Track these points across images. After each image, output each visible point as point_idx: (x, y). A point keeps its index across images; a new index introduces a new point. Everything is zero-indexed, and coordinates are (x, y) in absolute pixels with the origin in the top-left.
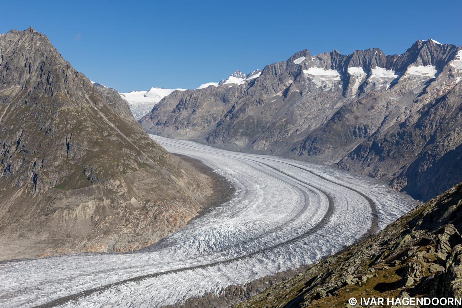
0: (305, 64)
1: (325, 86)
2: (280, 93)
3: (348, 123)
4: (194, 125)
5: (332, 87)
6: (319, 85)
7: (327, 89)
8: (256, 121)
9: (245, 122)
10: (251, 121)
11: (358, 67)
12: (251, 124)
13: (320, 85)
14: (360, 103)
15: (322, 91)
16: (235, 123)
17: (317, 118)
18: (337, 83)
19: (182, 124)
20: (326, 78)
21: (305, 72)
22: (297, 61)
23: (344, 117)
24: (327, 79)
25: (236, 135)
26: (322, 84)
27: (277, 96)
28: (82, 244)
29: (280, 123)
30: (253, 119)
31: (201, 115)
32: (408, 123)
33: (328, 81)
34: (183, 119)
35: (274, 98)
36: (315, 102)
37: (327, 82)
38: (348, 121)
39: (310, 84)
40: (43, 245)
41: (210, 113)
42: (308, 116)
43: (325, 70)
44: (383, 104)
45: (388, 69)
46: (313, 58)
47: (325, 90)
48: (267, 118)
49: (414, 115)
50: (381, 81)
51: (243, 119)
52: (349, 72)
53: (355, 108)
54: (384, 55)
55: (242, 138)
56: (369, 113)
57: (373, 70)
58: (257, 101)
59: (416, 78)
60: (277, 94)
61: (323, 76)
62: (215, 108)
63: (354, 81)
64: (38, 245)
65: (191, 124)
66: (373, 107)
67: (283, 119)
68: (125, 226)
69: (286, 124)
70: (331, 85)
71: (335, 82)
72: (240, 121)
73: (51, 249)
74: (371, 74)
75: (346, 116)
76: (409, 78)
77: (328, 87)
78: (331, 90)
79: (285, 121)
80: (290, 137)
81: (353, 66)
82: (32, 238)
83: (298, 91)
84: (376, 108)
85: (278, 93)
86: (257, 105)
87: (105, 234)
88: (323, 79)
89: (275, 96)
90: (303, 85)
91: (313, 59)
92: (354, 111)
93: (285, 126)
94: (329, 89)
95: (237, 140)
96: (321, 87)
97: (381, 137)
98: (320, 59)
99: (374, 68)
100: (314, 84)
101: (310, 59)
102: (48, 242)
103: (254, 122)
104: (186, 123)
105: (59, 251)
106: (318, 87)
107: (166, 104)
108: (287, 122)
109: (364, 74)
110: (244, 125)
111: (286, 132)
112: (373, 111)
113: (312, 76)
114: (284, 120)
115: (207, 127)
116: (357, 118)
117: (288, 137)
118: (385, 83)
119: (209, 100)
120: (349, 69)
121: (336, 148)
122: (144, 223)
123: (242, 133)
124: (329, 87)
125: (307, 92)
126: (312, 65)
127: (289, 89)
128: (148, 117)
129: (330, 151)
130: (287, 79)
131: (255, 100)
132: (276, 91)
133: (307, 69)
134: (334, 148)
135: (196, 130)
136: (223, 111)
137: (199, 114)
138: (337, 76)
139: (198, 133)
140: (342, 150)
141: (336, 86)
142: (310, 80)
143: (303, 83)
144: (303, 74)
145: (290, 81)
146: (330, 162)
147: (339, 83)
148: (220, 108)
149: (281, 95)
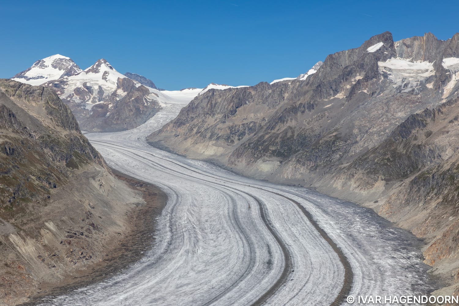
1: (406, 85)
2: (341, 94)
4: (218, 138)
5: (417, 86)
6: (399, 82)
7: (408, 89)
8: (296, 134)
9: (281, 135)
10: (289, 134)
12: (288, 139)
13: (399, 84)
14: (439, 111)
15: (400, 92)
16: (267, 136)
17: (382, 133)
18: (424, 81)
19: (205, 137)
20: (410, 73)
21: (380, 64)
22: (372, 49)
24: (412, 75)
25: (264, 155)
26: (403, 82)
27: (335, 98)
29: (326, 138)
30: (293, 132)
31: (231, 124)
33: (412, 77)
34: (206, 130)
35: (330, 102)
36: (386, 108)
37: (410, 79)
39: (384, 82)
42: (369, 129)
43: (412, 61)
47: (405, 91)
48: (313, 131)
51: (279, 132)
52: (444, 64)
53: (429, 120)
55: (271, 159)
56: (449, 128)
58: (304, 107)
60: (336, 96)
61: (404, 71)
63: (449, 78)
65: (215, 137)
66: (456, 119)
67: (332, 133)
69: (334, 141)
70: (415, 84)
71: (422, 79)
72: (274, 133)
75: (413, 132)
77: (410, 86)
78: (413, 90)
79: (336, 135)
80: (339, 159)
81: (451, 56)
83: (365, 91)
85: (338, 95)
86: (303, 112)
88: (406, 75)
89: (332, 98)
90: (373, 84)
91: (396, 45)
92: (426, 124)
93: (333, 143)
94: (411, 89)
95: (264, 161)
96: (400, 86)
98: (408, 46)
100: (391, 82)
103: (292, 136)
104: (209, 135)
106: (395, 86)
108: (337, 138)
110: (279, 140)
111: (334, 152)
112: (456, 123)
113: (390, 70)
114: (334, 134)
115: (236, 142)
117: (334, 160)
119: (247, 102)
120: (444, 60)
123: (274, 152)
124: (412, 87)
125: (379, 94)
126: (393, 55)
127: (354, 89)
128: (171, 125)
129: (380, 185)
130: (354, 74)
131: (301, 104)
132: (336, 92)
133: (385, 60)
134: (387, 180)
135: (219, 146)
136: (264, 119)
137: (229, 123)
138: (427, 71)
139: (221, 150)
140: (399, 183)
141: (423, 85)
142: (385, 76)
143: (375, 80)
144: (378, 66)
145: (358, 78)
146: (376, 202)
147: (428, 80)
148: (260, 115)
149: (341, 97)
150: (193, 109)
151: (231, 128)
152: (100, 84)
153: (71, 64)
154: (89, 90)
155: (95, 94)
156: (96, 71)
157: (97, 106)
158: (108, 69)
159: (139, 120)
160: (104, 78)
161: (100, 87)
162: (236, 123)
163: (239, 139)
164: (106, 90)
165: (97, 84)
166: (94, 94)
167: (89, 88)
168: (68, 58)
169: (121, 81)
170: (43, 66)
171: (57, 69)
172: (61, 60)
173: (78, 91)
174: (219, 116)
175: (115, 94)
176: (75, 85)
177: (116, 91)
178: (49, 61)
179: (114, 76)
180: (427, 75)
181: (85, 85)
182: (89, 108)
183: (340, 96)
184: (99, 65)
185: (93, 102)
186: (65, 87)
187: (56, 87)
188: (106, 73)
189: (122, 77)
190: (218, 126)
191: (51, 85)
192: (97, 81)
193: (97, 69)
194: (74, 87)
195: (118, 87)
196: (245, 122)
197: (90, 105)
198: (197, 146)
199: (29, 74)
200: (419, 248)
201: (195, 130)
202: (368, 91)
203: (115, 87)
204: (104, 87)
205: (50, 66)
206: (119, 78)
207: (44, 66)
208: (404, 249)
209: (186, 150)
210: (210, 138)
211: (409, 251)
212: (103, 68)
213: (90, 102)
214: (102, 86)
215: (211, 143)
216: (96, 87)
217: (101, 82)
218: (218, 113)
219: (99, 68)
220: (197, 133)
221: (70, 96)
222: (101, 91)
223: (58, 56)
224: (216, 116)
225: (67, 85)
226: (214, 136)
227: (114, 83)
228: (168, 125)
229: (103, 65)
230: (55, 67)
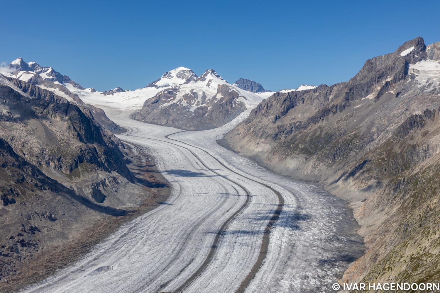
4: (267, 137)
5: (439, 86)
6: (423, 82)
8: (323, 133)
9: (310, 134)
10: (318, 133)
13: (423, 84)
16: (299, 136)
20: (435, 74)
22: (404, 54)
26: (428, 82)
30: (321, 132)
31: (280, 124)
33: (436, 77)
34: (259, 129)
36: (406, 107)
37: (435, 79)
47: (427, 91)
51: (310, 132)
53: (428, 120)
55: (298, 156)
61: (431, 71)
62: (300, 115)
70: (438, 83)
72: (306, 132)
79: (354, 134)
83: (392, 92)
86: (334, 113)
88: (431, 75)
91: (427, 49)
92: (425, 124)
95: (292, 158)
96: (425, 86)
110: (308, 139)
116: (425, 134)
119: (298, 104)
123: (302, 150)
124: (434, 86)
126: (424, 58)
130: (385, 77)
131: (333, 105)
132: (367, 93)
135: (266, 143)
137: (278, 123)
139: (267, 147)
143: (402, 81)
145: (389, 80)
148: (307, 115)
149: (371, 98)
150: (260, 110)
151: (279, 127)
152: (204, 90)
153: (191, 74)
154: (195, 95)
155: (200, 99)
156: (203, 80)
157: (198, 109)
158: (212, 78)
160: (208, 85)
161: (204, 93)
162: (285, 123)
163: (286, 137)
164: (208, 95)
165: (202, 90)
166: (198, 99)
167: (195, 94)
168: (189, 70)
169: (220, 87)
170: (170, 77)
171: (181, 78)
172: (184, 71)
173: (186, 97)
174: (272, 117)
175: (214, 98)
176: (185, 92)
177: (216, 95)
178: (174, 72)
179: (216, 83)
181: (192, 91)
182: (192, 110)
183: (371, 96)
184: (206, 75)
185: (197, 105)
186: (177, 93)
187: (170, 94)
188: (210, 81)
190: (269, 126)
191: (166, 92)
192: (202, 88)
193: (204, 78)
194: (184, 94)
195: (218, 92)
196: (293, 121)
197: (194, 107)
198: (250, 143)
199: (158, 84)
201: (252, 129)
202: (394, 92)
203: (215, 92)
204: (207, 93)
205: (175, 76)
206: (219, 85)
207: (170, 76)
209: (241, 147)
210: (261, 137)
212: (209, 77)
213: (194, 105)
214: (205, 92)
215: (261, 141)
216: (201, 93)
217: (205, 88)
218: (272, 115)
219: (206, 77)
220: (252, 132)
221: (180, 101)
222: (204, 96)
223: (182, 68)
224: (269, 117)
225: (179, 91)
226: (264, 135)
227: (215, 89)
228: (240, 124)
229: (209, 75)
230: (179, 77)
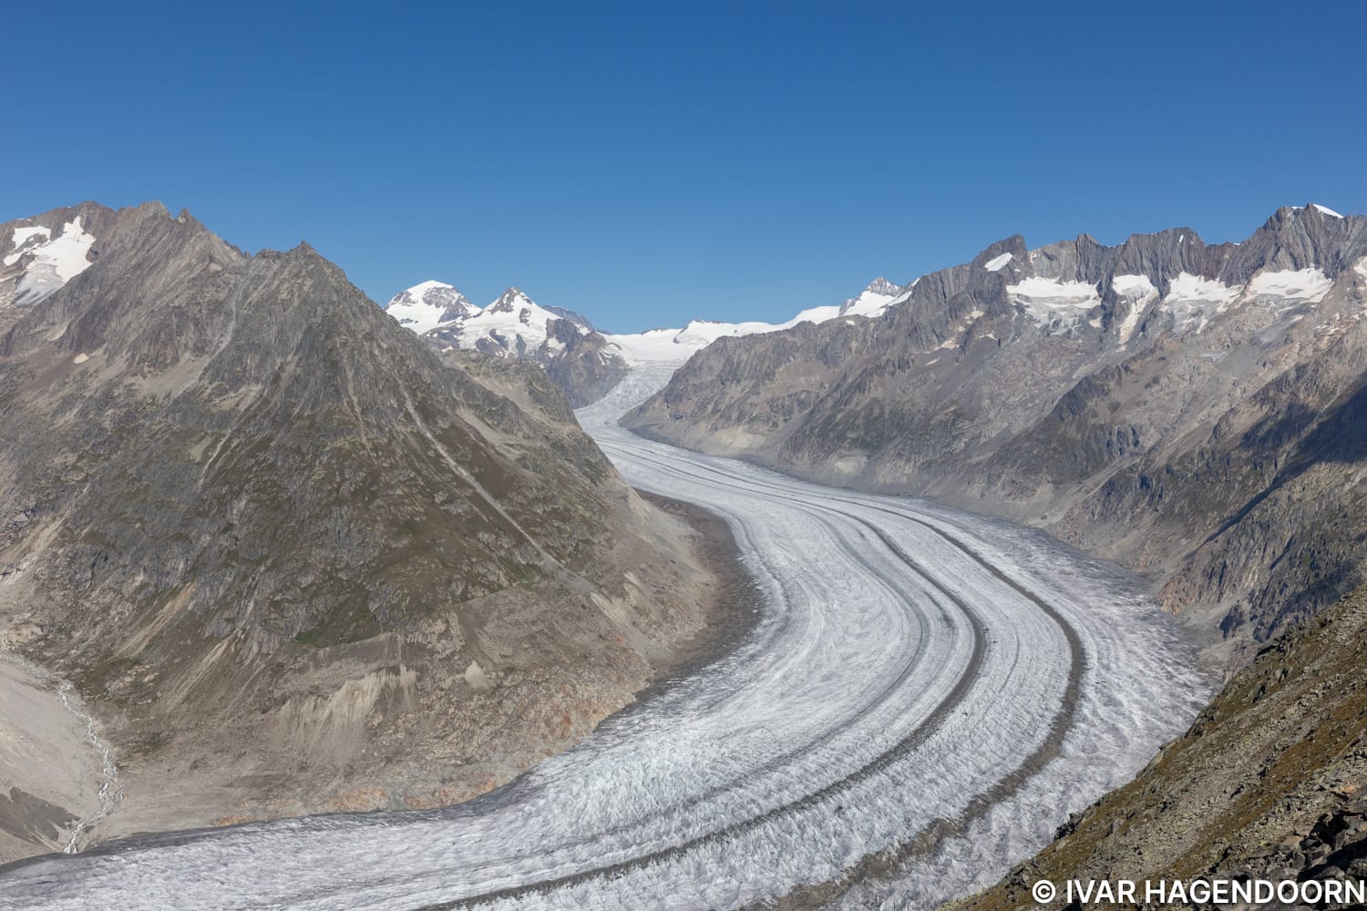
0: (1011, 271)
1: (1056, 324)
2: (951, 341)
3: (1093, 421)
4: (752, 420)
5: (1074, 324)
6: (1043, 318)
7: (1061, 331)
8: (887, 411)
9: (862, 414)
10: (876, 412)
11: (1137, 274)
12: (876, 419)
13: (1045, 321)
14: (1127, 369)
15: (1048, 335)
16: (839, 417)
17: (1030, 405)
18: (1085, 316)
19: (729, 419)
20: (1060, 303)
21: (1010, 289)
22: (995, 265)
23: (1086, 405)
24: (1063, 306)
25: (840, 447)
26: (1050, 318)
27: (942, 349)
28: (330, 788)
29: (940, 417)
30: (882, 408)
31: (770, 396)
32: (1224, 428)
33: (1064, 310)
34: (729, 407)
35: (935, 355)
36: (1029, 363)
37: (1062, 313)
38: (1095, 415)
39: (1020, 319)
40: (238, 792)
41: (792, 391)
42: (1008, 398)
43: (1059, 282)
44: (1180, 370)
45: (1210, 276)
46: (1032, 255)
47: (1057, 333)
48: (914, 405)
49: (1243, 408)
50: (1190, 309)
51: (858, 408)
52: (1114, 287)
53: (1112, 384)
54: (1202, 244)
55: (852, 452)
56: (1146, 395)
57: (1173, 283)
58: (894, 365)
59: (1273, 304)
60: (943, 346)
61: (1051, 299)
62: (802, 379)
63: (1125, 310)
64: (227, 789)
65: (747, 419)
66: (1156, 381)
67: (948, 407)
68: (443, 738)
69: (954, 420)
70: (1070, 321)
71: (1081, 312)
72: (851, 410)
73: (254, 804)
74: (1168, 292)
75: (1090, 404)
76: (1254, 303)
77: (1062, 324)
78: (1069, 332)
79: (954, 412)
80: (965, 450)
81: (1125, 273)
82: (223, 770)
83: (991, 336)
84: (1164, 381)
85: (946, 343)
86: (893, 374)
87: (389, 760)
88: (1053, 306)
89: (937, 348)
90: (1002, 323)
91: (1031, 257)
92: (1110, 390)
93: (953, 424)
94: (1065, 330)
95: (841, 457)
96: (1048, 326)
97: (1160, 461)
98: (1050, 258)
99: (1176, 275)
100: (1031, 319)
101: (1026, 258)
102: (252, 783)
103: (882, 414)
104: (735, 415)
105: (271, 807)
106: (1038, 326)
107: (700, 368)
108: (958, 415)
109: (1153, 291)
110: (860, 421)
111: (955, 438)
112: (1156, 387)
113: (1027, 299)
114: (952, 409)
115: (781, 425)
116: (1115, 407)
117: (958, 451)
118: (1198, 313)
119: (791, 358)
120: (1115, 279)
121: (1061, 482)
122: (489, 729)
123: (854, 441)
124: (1066, 326)
125: (1014, 340)
126: (1029, 273)
127: (969, 332)
128: (660, 399)
129: (1045, 491)
130: (968, 308)
131: (888, 360)
132: (941, 338)
133: (1016, 283)
134: (1056, 483)
135: (755, 433)
136: (822, 385)
137: (766, 394)
138: (1088, 298)
139: (760, 440)
140: (1075, 488)
141: (1083, 322)
142: (1020, 308)
143: (1004, 316)
144: (1006, 294)
145: (977, 314)
146: (1044, 518)
147: (1091, 314)
148: (815, 379)
149: (952, 347)
150: (694, 370)
151: (771, 402)
152: (518, 331)
153: (456, 296)
154: (502, 341)
156: (507, 309)
158: (526, 305)
159: (595, 390)
160: (523, 320)
161: (518, 337)
162: (778, 394)
163: (785, 421)
164: (529, 341)
165: (514, 331)
166: (510, 348)
167: (500, 339)
168: (450, 287)
169: (552, 324)
170: (407, 301)
171: (433, 306)
172: (438, 290)
173: (482, 345)
174: (748, 384)
175: (544, 347)
176: (477, 335)
177: (546, 342)
178: (417, 292)
179: (541, 317)
180: (1089, 304)
181: (493, 333)
183: (949, 344)
184: (511, 299)
188: (524, 311)
189: (554, 317)
190: (749, 400)
192: (512, 326)
193: (508, 305)
194: (474, 339)
195: (549, 335)
198: (717, 434)
200: (1146, 589)
202: (995, 336)
203: (543, 336)
204: (525, 336)
205: (421, 301)
206: (548, 320)
207: (409, 301)
208: (1126, 590)
209: (699, 441)
210: (739, 421)
211: (1134, 594)
212: (519, 303)
214: (522, 335)
215: (740, 429)
216: (512, 338)
217: (520, 328)
218: (746, 379)
219: (512, 304)
222: (520, 342)
223: (432, 284)
224: (742, 384)
226: (743, 416)
227: (540, 328)
228: (653, 399)
229: (518, 298)
230: (429, 303)
